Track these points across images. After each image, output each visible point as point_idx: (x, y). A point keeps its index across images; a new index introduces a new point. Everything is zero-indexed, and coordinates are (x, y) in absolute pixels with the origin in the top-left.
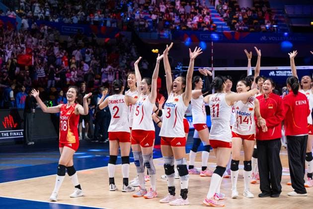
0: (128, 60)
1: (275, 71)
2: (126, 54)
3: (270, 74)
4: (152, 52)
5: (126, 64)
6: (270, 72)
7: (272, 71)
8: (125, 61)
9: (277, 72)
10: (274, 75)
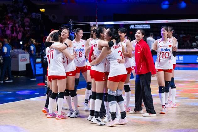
0: (21, 17)
1: (134, 24)
2: (20, 13)
3: (131, 28)
4: (40, 11)
5: (21, 20)
6: (130, 26)
7: (132, 24)
8: (20, 19)
9: (136, 26)
10: (134, 28)
